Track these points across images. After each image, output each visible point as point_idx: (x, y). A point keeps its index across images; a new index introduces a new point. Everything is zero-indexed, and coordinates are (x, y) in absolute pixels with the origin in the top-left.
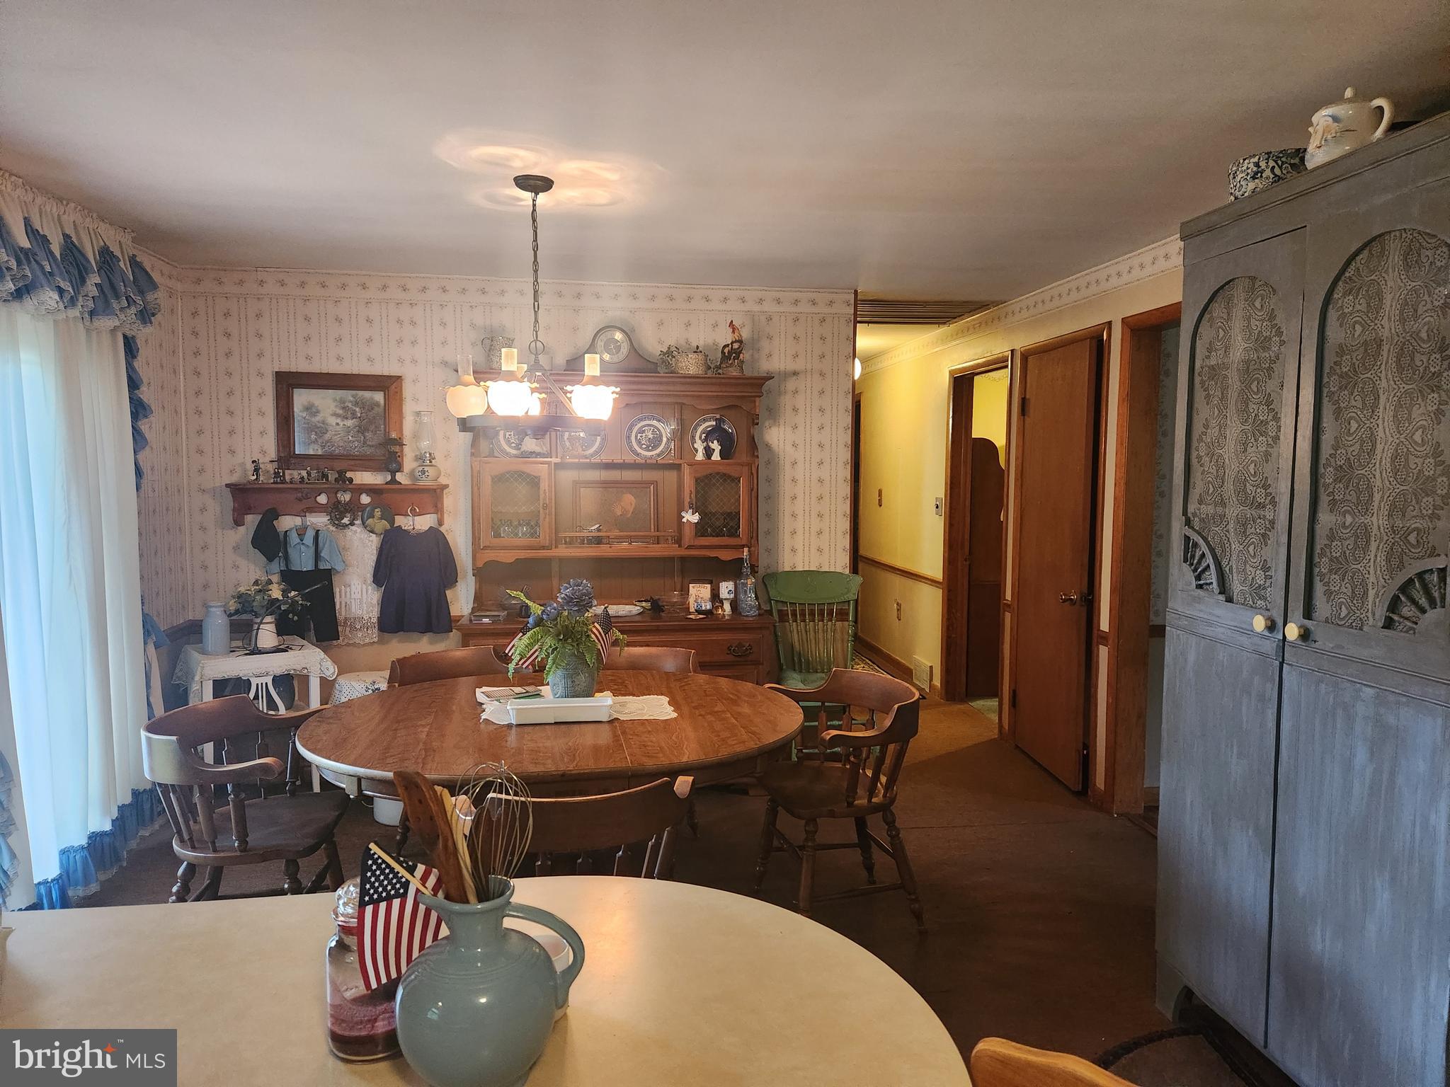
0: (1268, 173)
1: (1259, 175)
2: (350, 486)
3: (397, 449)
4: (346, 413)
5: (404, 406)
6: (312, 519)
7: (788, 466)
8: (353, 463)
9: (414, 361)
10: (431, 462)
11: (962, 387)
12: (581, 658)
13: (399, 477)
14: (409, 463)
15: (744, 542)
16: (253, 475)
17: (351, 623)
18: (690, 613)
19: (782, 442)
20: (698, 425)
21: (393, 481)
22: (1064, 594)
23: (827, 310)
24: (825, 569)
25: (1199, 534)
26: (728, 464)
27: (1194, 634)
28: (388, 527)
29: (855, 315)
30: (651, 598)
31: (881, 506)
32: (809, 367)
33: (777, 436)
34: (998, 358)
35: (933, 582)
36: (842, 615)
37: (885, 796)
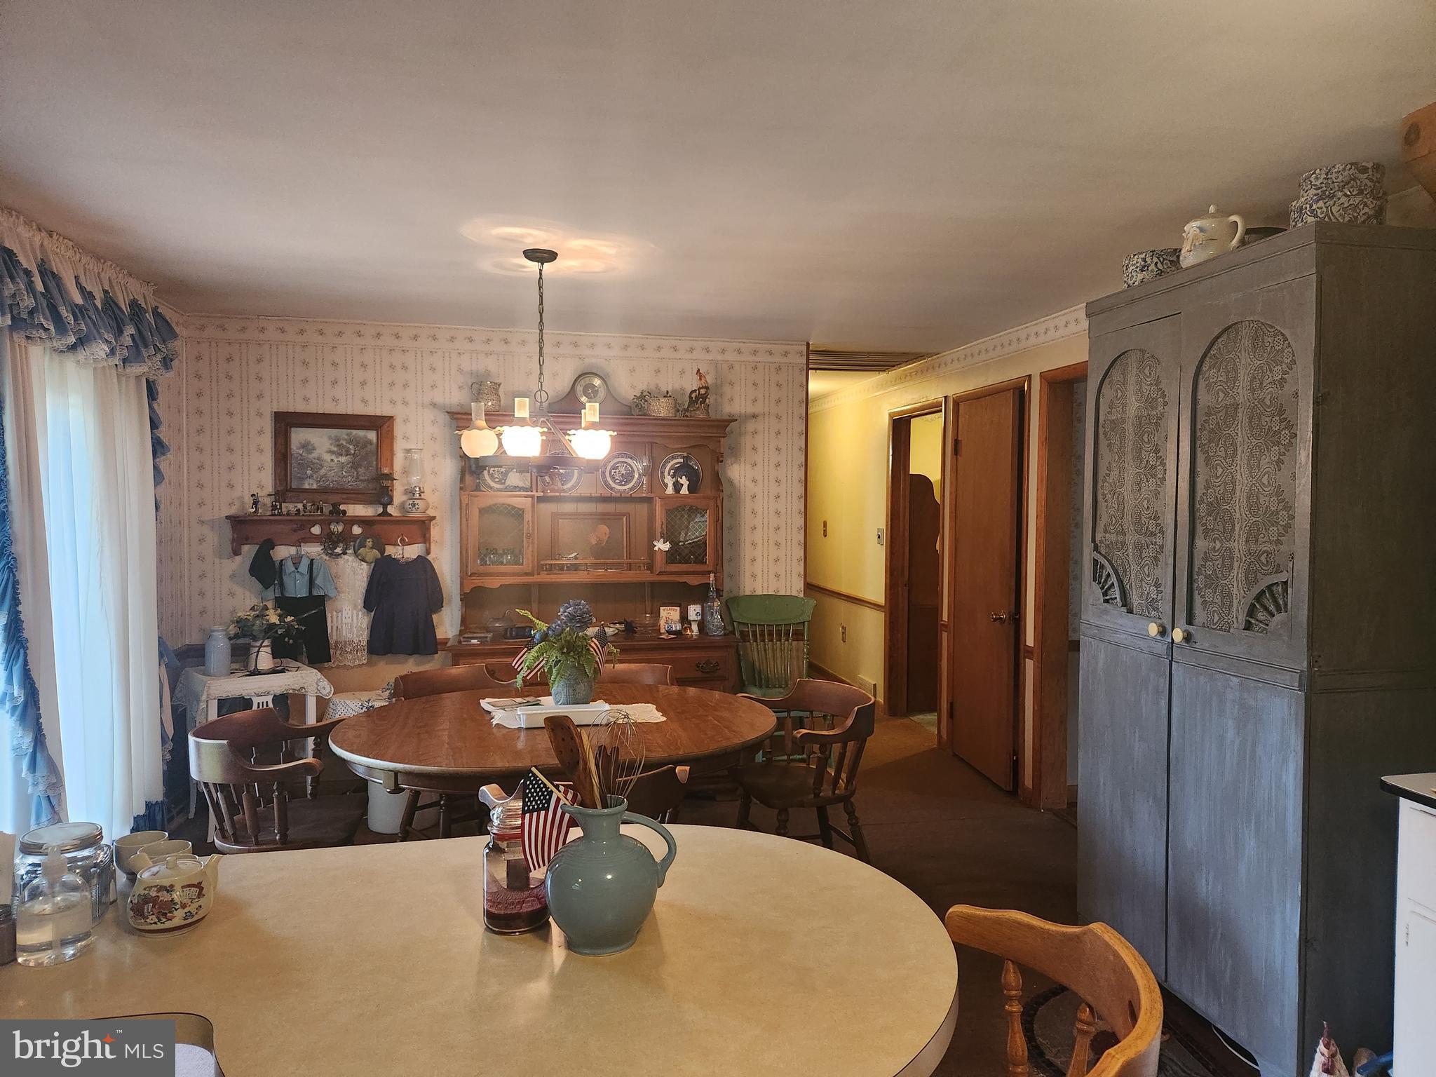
0: (1152, 267)
1: (1146, 268)
2: (345, 518)
3: (385, 483)
4: (341, 450)
5: (395, 443)
6: (306, 549)
7: (748, 498)
8: (344, 496)
9: (405, 403)
10: (420, 496)
11: (900, 428)
12: (581, 669)
13: (390, 509)
14: (399, 496)
15: (710, 569)
16: (252, 508)
17: (342, 646)
18: (661, 634)
19: (742, 477)
20: (667, 462)
21: (385, 513)
22: (995, 614)
23: (784, 360)
24: (782, 593)
25: (1105, 557)
26: (695, 498)
27: (1103, 641)
28: (379, 556)
29: (808, 364)
30: (625, 620)
31: (826, 536)
32: (767, 410)
33: (738, 473)
34: (932, 403)
35: (875, 606)
36: (798, 635)
37: (846, 789)
